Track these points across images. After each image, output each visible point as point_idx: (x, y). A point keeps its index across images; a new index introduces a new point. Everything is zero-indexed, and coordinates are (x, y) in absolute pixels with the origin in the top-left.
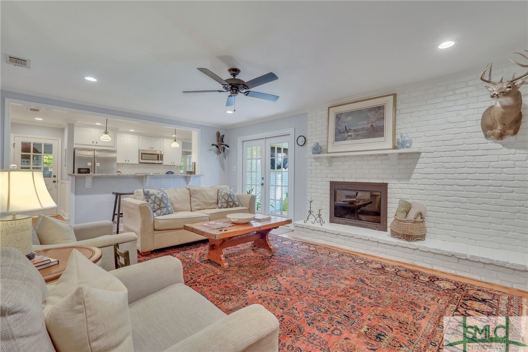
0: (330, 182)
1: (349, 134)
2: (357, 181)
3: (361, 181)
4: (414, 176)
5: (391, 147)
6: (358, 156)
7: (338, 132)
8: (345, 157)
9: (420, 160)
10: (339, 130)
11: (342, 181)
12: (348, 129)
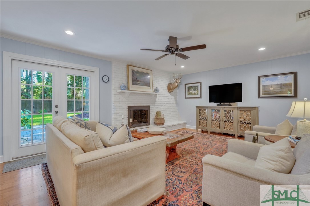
0: (128, 106)
1: (138, 82)
2: (140, 105)
3: (141, 105)
4: (156, 102)
5: (152, 91)
6: (139, 93)
7: (133, 80)
8: (134, 93)
9: (157, 97)
10: (134, 79)
11: (133, 105)
12: (138, 79)
